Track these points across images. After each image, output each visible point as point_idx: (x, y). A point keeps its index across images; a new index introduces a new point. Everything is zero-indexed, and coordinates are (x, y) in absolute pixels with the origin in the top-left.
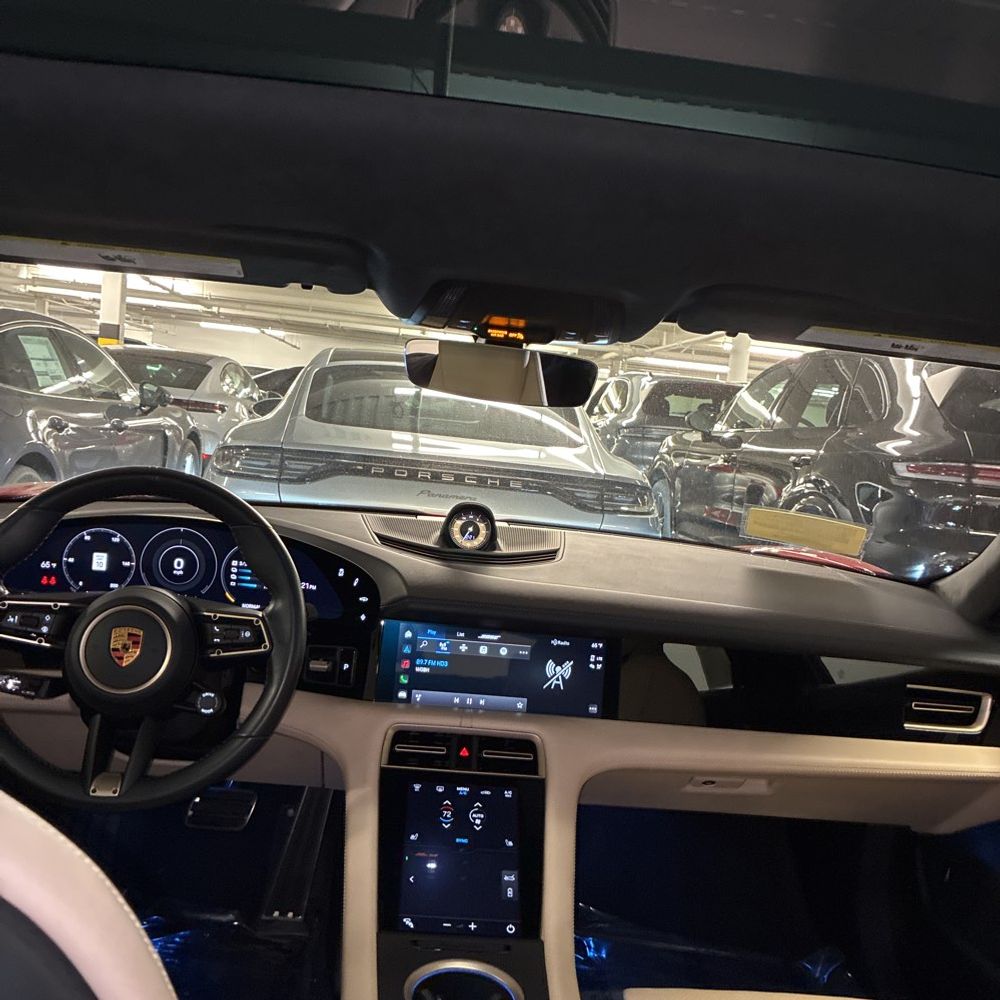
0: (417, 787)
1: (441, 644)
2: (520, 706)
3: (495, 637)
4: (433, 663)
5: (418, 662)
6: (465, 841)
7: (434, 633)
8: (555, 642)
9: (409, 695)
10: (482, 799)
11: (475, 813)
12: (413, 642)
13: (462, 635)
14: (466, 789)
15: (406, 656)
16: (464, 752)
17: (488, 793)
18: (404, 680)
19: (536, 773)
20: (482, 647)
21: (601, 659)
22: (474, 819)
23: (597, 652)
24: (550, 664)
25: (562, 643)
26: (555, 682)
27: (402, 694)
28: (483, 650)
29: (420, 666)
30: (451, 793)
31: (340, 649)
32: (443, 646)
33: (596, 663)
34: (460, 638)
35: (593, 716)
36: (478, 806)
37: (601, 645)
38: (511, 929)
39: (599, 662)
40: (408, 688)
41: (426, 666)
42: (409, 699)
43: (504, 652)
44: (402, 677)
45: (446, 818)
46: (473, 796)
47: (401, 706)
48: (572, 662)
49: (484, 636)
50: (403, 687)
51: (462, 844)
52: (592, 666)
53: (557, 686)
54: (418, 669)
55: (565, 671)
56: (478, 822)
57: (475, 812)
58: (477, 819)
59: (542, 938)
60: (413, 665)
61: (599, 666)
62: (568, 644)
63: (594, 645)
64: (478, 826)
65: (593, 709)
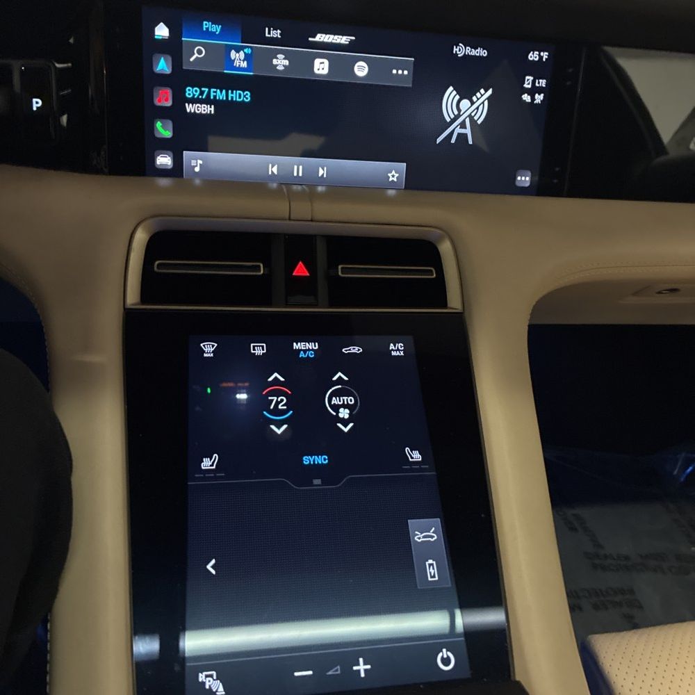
0: (209, 349)
1: (233, 54)
2: (393, 176)
3: (343, 40)
4: (221, 95)
5: (191, 92)
6: (322, 460)
7: (217, 29)
8: (460, 50)
9: (178, 160)
10: (347, 363)
11: (334, 394)
12: (173, 47)
13: (276, 34)
14: (310, 346)
15: (163, 80)
16: (301, 270)
17: (355, 350)
18: (163, 130)
19: (445, 305)
20: (317, 62)
21: (543, 83)
22: (336, 408)
23: (537, 70)
24: (450, 95)
25: (474, 53)
26: (458, 130)
27: (164, 160)
28: (321, 67)
29: (193, 101)
30: (282, 358)
31: (18, 67)
32: (238, 58)
33: (532, 92)
34: (273, 41)
35: (523, 191)
36: (340, 380)
37: (545, 55)
38: (446, 661)
39: (540, 90)
40: (175, 147)
41: (208, 101)
42: (177, 170)
43: (361, 70)
44: (159, 125)
45: (276, 412)
46: (328, 360)
47: (164, 182)
48: (490, 92)
49: (320, 38)
50: (164, 145)
51: (315, 467)
52: (526, 98)
53: (462, 137)
54: (190, 108)
55: (478, 106)
56: (344, 413)
57: (336, 394)
58: (342, 408)
59: (519, 677)
60: (180, 100)
61: (539, 98)
62: (484, 53)
63: (533, 56)
64: (346, 423)
65: (524, 179)
